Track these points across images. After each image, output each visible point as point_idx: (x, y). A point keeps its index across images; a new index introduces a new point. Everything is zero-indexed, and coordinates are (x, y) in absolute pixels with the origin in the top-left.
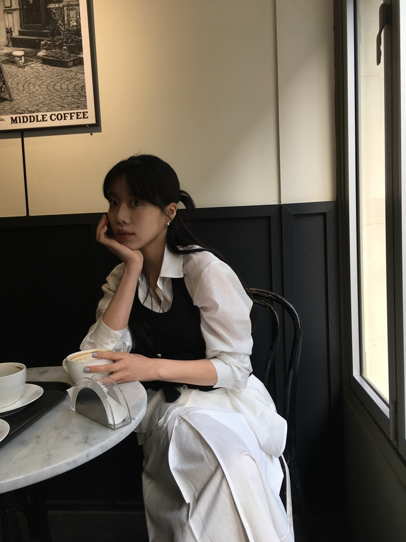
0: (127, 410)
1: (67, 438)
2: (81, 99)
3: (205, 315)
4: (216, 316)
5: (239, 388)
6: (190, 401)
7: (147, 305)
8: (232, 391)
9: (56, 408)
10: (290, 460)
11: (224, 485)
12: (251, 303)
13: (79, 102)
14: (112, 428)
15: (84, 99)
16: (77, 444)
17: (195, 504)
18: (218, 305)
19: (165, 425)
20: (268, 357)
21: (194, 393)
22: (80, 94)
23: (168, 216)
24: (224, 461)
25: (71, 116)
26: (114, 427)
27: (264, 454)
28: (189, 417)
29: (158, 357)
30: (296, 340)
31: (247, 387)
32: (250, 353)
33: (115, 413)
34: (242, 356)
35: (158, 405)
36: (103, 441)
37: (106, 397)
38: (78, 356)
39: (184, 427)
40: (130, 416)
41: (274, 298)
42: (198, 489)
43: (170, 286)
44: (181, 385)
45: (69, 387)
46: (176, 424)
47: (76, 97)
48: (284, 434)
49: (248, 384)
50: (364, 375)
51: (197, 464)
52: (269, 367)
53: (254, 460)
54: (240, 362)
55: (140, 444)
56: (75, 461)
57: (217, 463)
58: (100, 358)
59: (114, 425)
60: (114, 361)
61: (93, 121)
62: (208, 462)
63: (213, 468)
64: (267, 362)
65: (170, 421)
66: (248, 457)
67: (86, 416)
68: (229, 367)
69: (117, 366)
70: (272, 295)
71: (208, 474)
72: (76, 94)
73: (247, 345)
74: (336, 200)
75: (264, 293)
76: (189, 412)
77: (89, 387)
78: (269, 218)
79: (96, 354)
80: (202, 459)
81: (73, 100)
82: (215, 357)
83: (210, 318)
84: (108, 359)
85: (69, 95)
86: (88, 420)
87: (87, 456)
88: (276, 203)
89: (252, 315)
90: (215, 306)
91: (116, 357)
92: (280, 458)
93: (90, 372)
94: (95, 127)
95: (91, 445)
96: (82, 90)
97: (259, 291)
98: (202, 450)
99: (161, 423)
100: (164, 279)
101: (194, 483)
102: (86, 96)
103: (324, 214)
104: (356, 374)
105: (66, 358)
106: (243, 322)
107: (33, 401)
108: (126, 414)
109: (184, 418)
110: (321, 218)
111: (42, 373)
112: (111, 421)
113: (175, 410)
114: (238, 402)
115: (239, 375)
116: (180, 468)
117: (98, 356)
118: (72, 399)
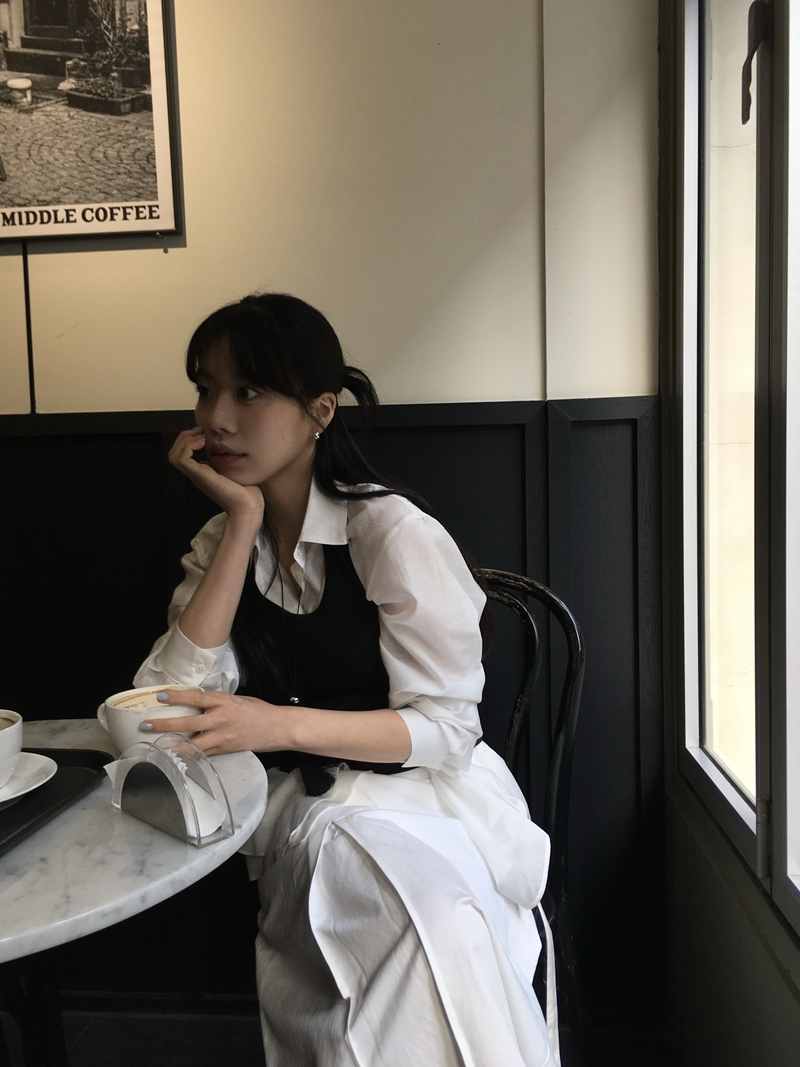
0: (226, 810)
1: (103, 862)
2: (145, 180)
3: (389, 620)
4: (411, 622)
5: (454, 769)
6: (354, 795)
7: (274, 597)
8: (440, 774)
9: (83, 802)
10: (556, 915)
11: (420, 962)
12: (483, 598)
13: (141, 185)
14: (194, 845)
15: (151, 180)
16: (122, 874)
17: (360, 1001)
18: (415, 602)
19: (304, 840)
20: (515, 707)
21: (363, 779)
22: (143, 169)
23: (317, 421)
24: (421, 915)
25: (125, 214)
26: (199, 841)
27: (502, 902)
28: (351, 826)
29: (293, 704)
30: (571, 675)
31: (471, 767)
32: (479, 699)
33: (202, 814)
34: (462, 705)
35: (290, 799)
36: (176, 869)
37: (183, 782)
38: (130, 698)
39: (342, 846)
40: (232, 821)
41: (530, 589)
42: (366, 969)
43: (320, 560)
44: (336, 762)
45: (109, 759)
46: (326, 839)
47: (136, 175)
48: (543, 865)
49: (473, 760)
50: (707, 746)
51: (366, 921)
52: (516, 728)
53: (481, 912)
54: (459, 716)
55: (253, 878)
56: (118, 910)
57: (407, 918)
58: (172, 704)
59: (199, 839)
60: (203, 710)
61: (170, 225)
62: (389, 917)
63: (397, 928)
64: (513, 717)
65: (314, 833)
66: (470, 907)
67: (143, 820)
68: (434, 725)
69: (207, 720)
70: (526, 583)
71: (387, 939)
72: (135, 168)
73: (472, 682)
74: (656, 394)
75: (509, 577)
76: (351, 815)
77: (148, 760)
78: (522, 428)
79: (165, 696)
80: (374, 910)
81: (129, 180)
82: (407, 706)
83: (399, 627)
84: (189, 706)
85: (122, 170)
87: (143, 899)
88: (536, 397)
89: (487, 623)
90: (410, 603)
91: (207, 701)
92: (535, 911)
93: (153, 731)
94: (175, 236)
95: (151, 878)
96: (148, 161)
97: (500, 575)
98: (376, 893)
99: (296, 836)
100: (308, 546)
101: (361, 960)
102: (155, 174)
103: (633, 423)
104: (691, 743)
105: (104, 702)
106: (464, 637)
107: (34, 787)
108: (222, 817)
109: (342, 826)
110: (627, 430)
111: (54, 732)
112: (192, 831)
113: (324, 812)
114: (452, 796)
115: (455, 743)
116: (332, 928)
117: (168, 700)
118: (114, 785)
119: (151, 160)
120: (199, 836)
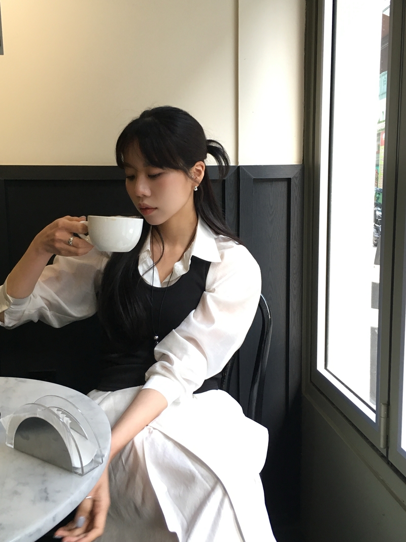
1: (16, 493)
14: (79, 474)
16: (34, 501)
23: (195, 180)
26: (83, 470)
36: (72, 494)
37: (68, 431)
40: (101, 454)
62: (203, 480)
63: (208, 486)
74: (302, 163)
78: (223, 182)
86: (36, 462)
95: (56, 503)
103: (289, 180)
108: (95, 452)
110: (285, 184)
112: (76, 463)
118: (7, 433)
120: (82, 468)
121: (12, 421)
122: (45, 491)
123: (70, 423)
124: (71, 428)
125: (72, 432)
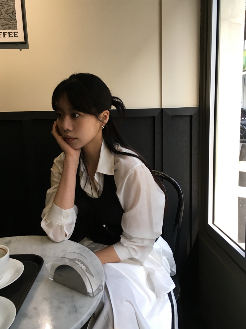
1: (59, 308)
14: (91, 296)
15: (14, 22)
22: (11, 17)
23: (102, 122)
25: (4, 35)
47: (8, 20)
59: (93, 294)
61: (22, 40)
72: (8, 17)
74: (198, 106)
78: (154, 118)
81: (5, 21)
85: (3, 18)
88: (159, 107)
94: (24, 44)
102: (16, 19)
103: (191, 116)
110: (189, 118)
118: (49, 272)
119: (14, 14)
120: (93, 292)
121: (52, 266)
122: (75, 306)
123: (86, 269)
124: (86, 271)
125: (87, 274)
